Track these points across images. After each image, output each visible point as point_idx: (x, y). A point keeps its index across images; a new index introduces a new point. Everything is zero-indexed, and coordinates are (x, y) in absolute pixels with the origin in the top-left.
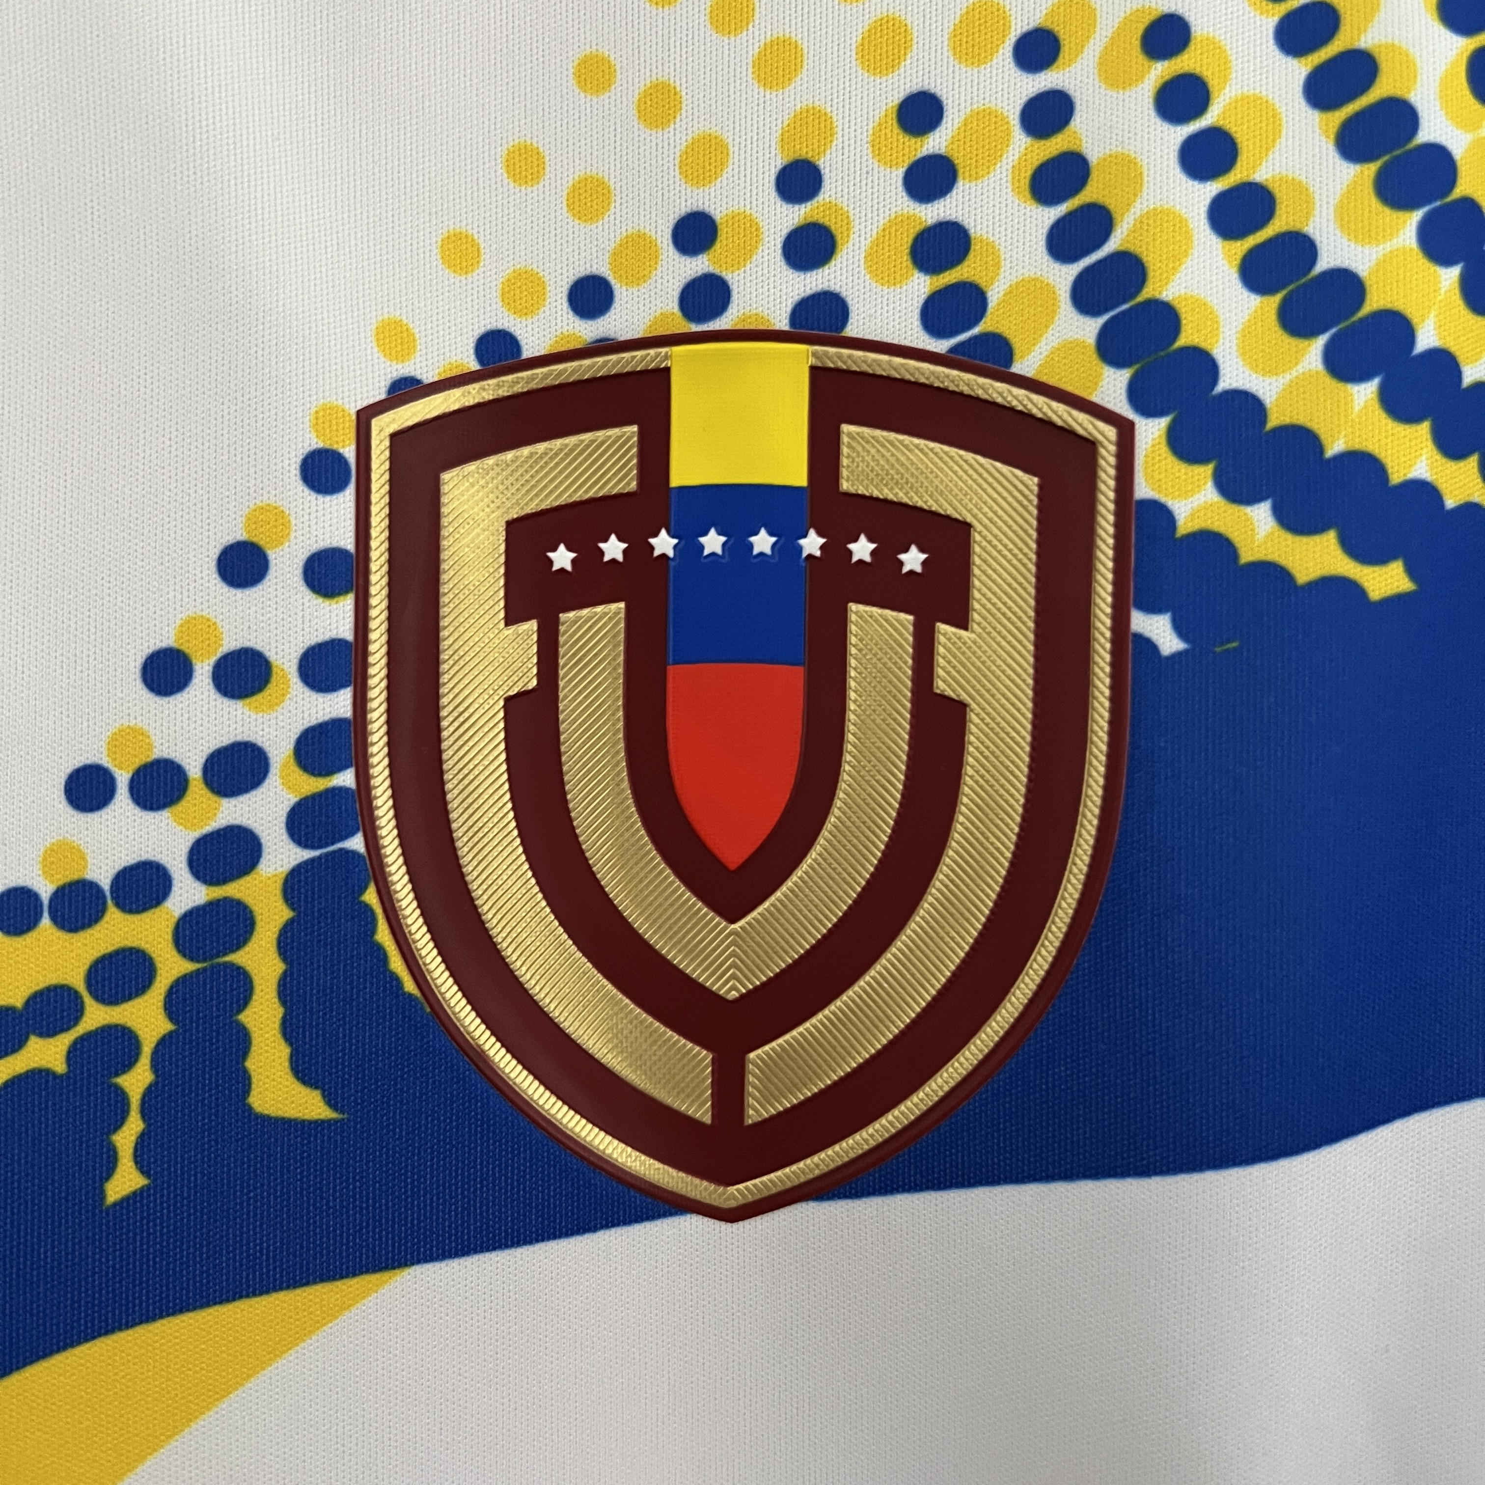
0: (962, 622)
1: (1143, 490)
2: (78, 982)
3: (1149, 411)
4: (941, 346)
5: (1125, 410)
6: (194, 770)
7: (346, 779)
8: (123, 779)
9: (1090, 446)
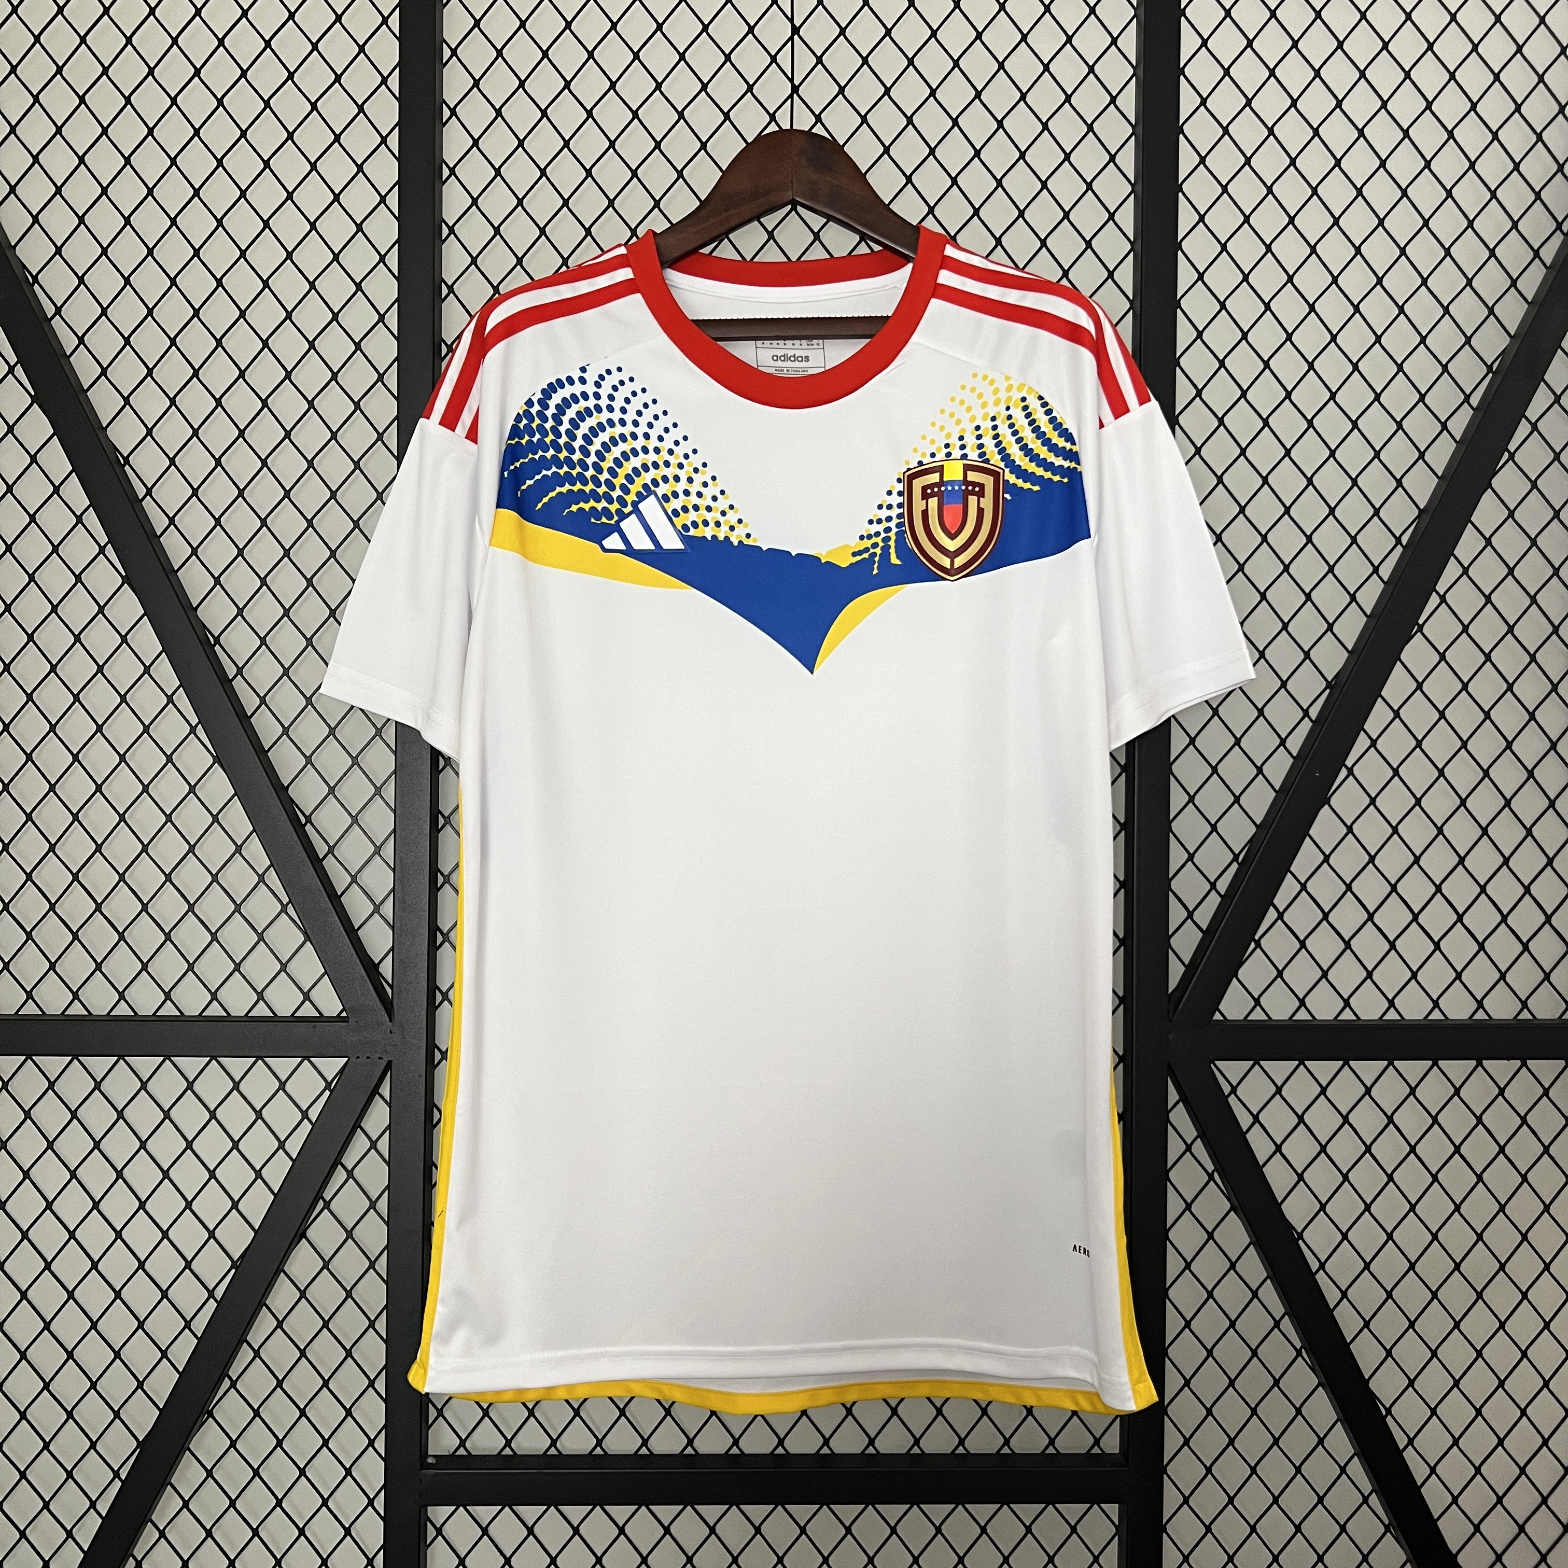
0: (983, 497)
1: (1006, 478)
2: (869, 546)
3: (1006, 467)
4: (981, 460)
5: (1004, 468)
6: (884, 519)
7: (902, 520)
8: (875, 521)
9: (999, 473)
